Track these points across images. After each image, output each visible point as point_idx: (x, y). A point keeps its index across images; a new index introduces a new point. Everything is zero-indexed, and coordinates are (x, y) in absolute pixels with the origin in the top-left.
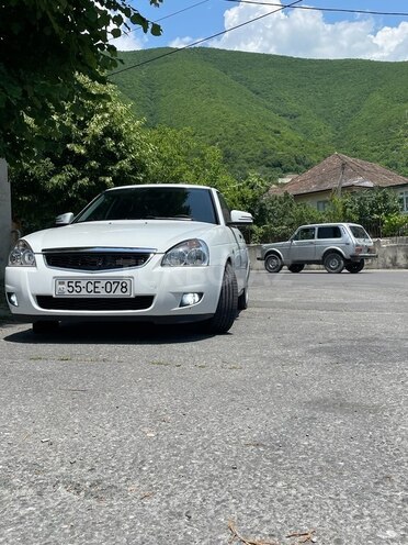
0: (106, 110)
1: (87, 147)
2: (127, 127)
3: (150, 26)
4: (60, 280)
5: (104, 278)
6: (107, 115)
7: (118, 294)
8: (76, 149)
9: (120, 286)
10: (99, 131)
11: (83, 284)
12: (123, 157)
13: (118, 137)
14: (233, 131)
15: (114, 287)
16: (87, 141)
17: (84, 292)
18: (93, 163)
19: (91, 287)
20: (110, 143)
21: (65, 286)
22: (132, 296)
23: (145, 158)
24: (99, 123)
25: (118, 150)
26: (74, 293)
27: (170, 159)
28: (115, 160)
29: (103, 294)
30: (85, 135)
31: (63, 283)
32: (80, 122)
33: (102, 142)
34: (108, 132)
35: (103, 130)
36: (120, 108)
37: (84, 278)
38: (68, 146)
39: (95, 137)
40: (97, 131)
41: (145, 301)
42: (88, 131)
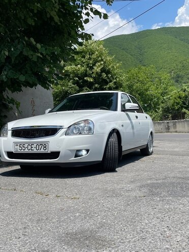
0: (102, 60)
1: (94, 78)
2: (113, 67)
3: (102, 15)
4: (16, 144)
5: (35, 142)
6: (102, 62)
7: (42, 151)
8: (88, 80)
9: (43, 147)
10: (98, 70)
11: (26, 146)
12: (111, 81)
13: (108, 72)
14: (181, 65)
15: (40, 147)
16: (94, 75)
17: (26, 150)
18: (96, 85)
19: (30, 147)
20: (104, 75)
21: (18, 147)
22: (49, 152)
23: (122, 81)
24: (99, 66)
25: (108, 78)
26: (22, 150)
27: (143, 80)
28: (107, 83)
29: (35, 151)
30: (93, 73)
31: (18, 145)
32: (91, 67)
33: (100, 75)
34: (103, 70)
35: (101, 70)
36: (108, 58)
37: (26, 143)
38: (85, 78)
39: (97, 73)
40: (97, 70)
41: (55, 154)
42: (93, 71)
